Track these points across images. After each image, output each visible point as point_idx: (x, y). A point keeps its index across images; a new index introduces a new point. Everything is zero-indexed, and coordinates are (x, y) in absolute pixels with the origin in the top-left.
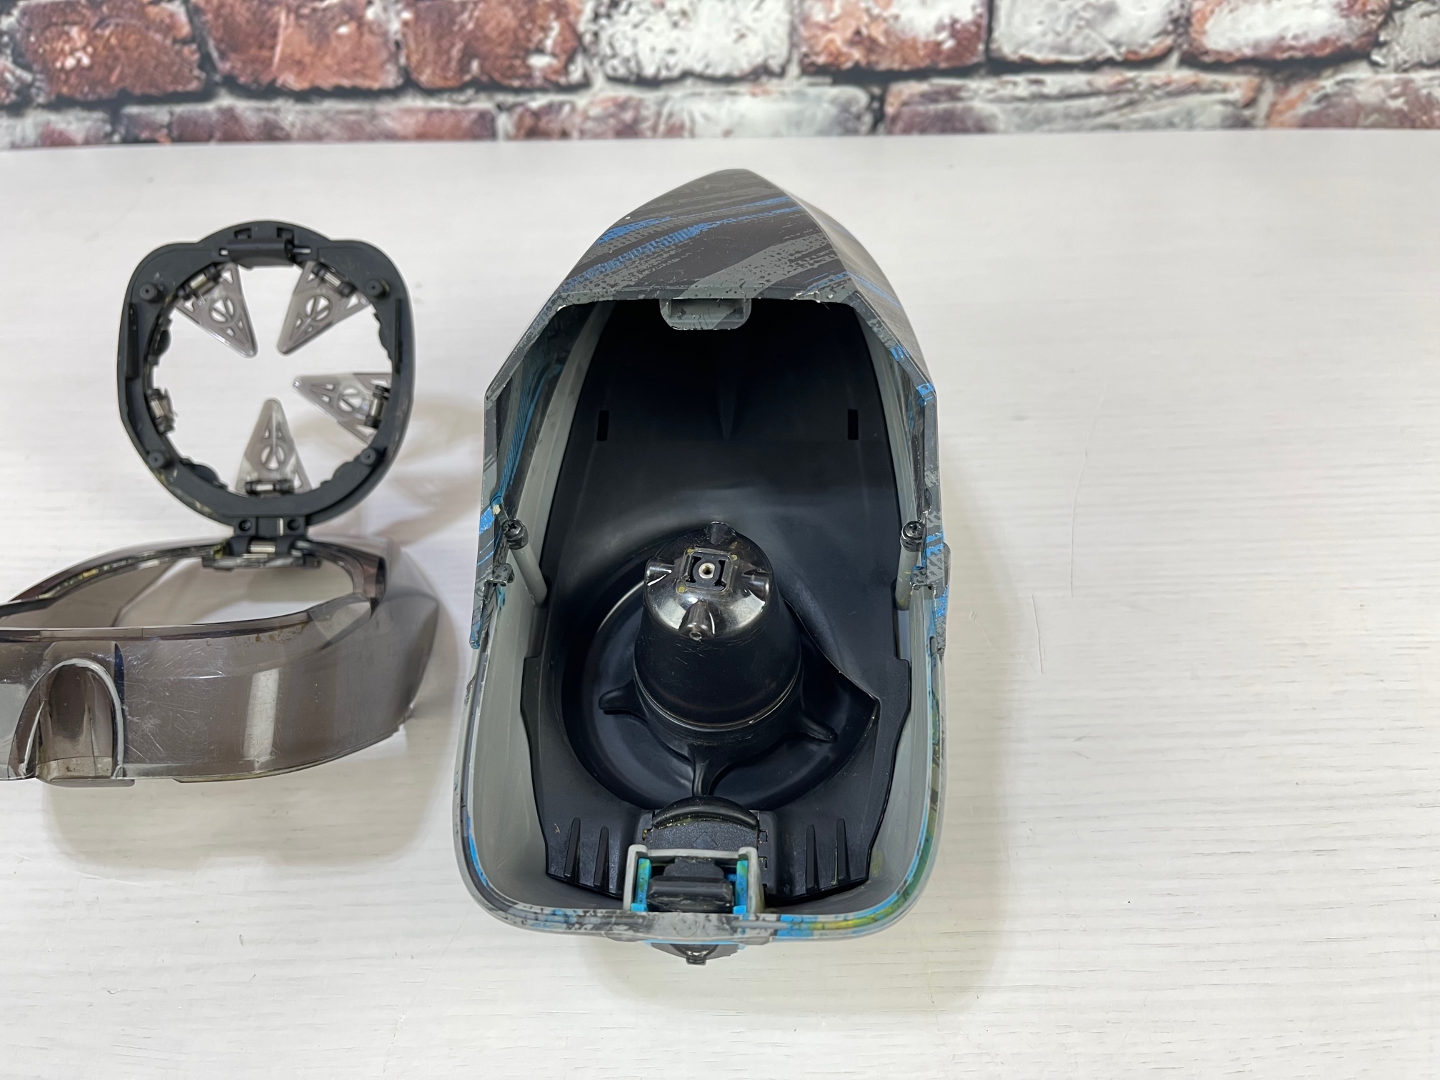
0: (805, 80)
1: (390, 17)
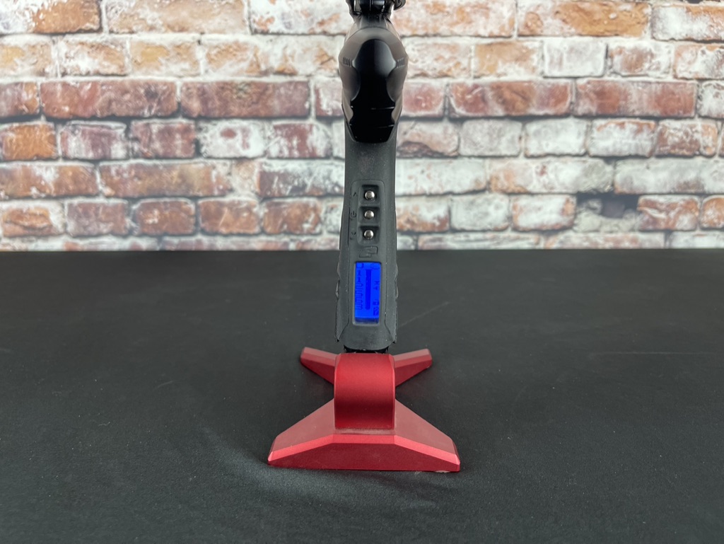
1: (261, 211)
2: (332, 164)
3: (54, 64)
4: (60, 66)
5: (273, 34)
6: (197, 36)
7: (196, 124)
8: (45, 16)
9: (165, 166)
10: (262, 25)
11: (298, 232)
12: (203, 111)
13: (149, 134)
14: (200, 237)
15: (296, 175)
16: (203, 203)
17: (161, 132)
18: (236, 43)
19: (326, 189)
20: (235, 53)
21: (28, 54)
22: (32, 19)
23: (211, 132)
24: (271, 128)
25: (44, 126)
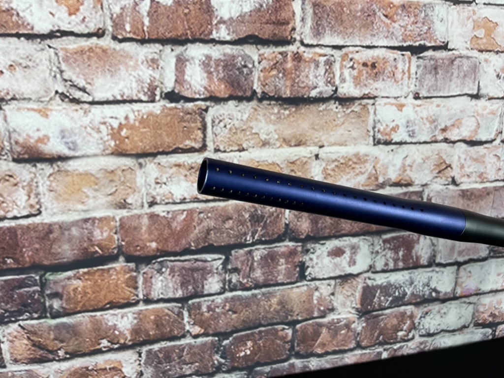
0: (475, 328)
1: (359, 326)
2: (433, 271)
3: (139, 192)
4: (147, 194)
5: (396, 143)
6: (315, 150)
7: (303, 246)
8: (130, 132)
9: (264, 294)
10: (386, 134)
11: (392, 341)
12: (312, 231)
13: (249, 264)
14: (293, 360)
15: (398, 286)
16: (301, 327)
17: (264, 258)
18: (357, 155)
19: (424, 295)
20: (353, 166)
21: (105, 181)
22: (110, 137)
23: (318, 252)
24: (381, 242)
25: (122, 268)
